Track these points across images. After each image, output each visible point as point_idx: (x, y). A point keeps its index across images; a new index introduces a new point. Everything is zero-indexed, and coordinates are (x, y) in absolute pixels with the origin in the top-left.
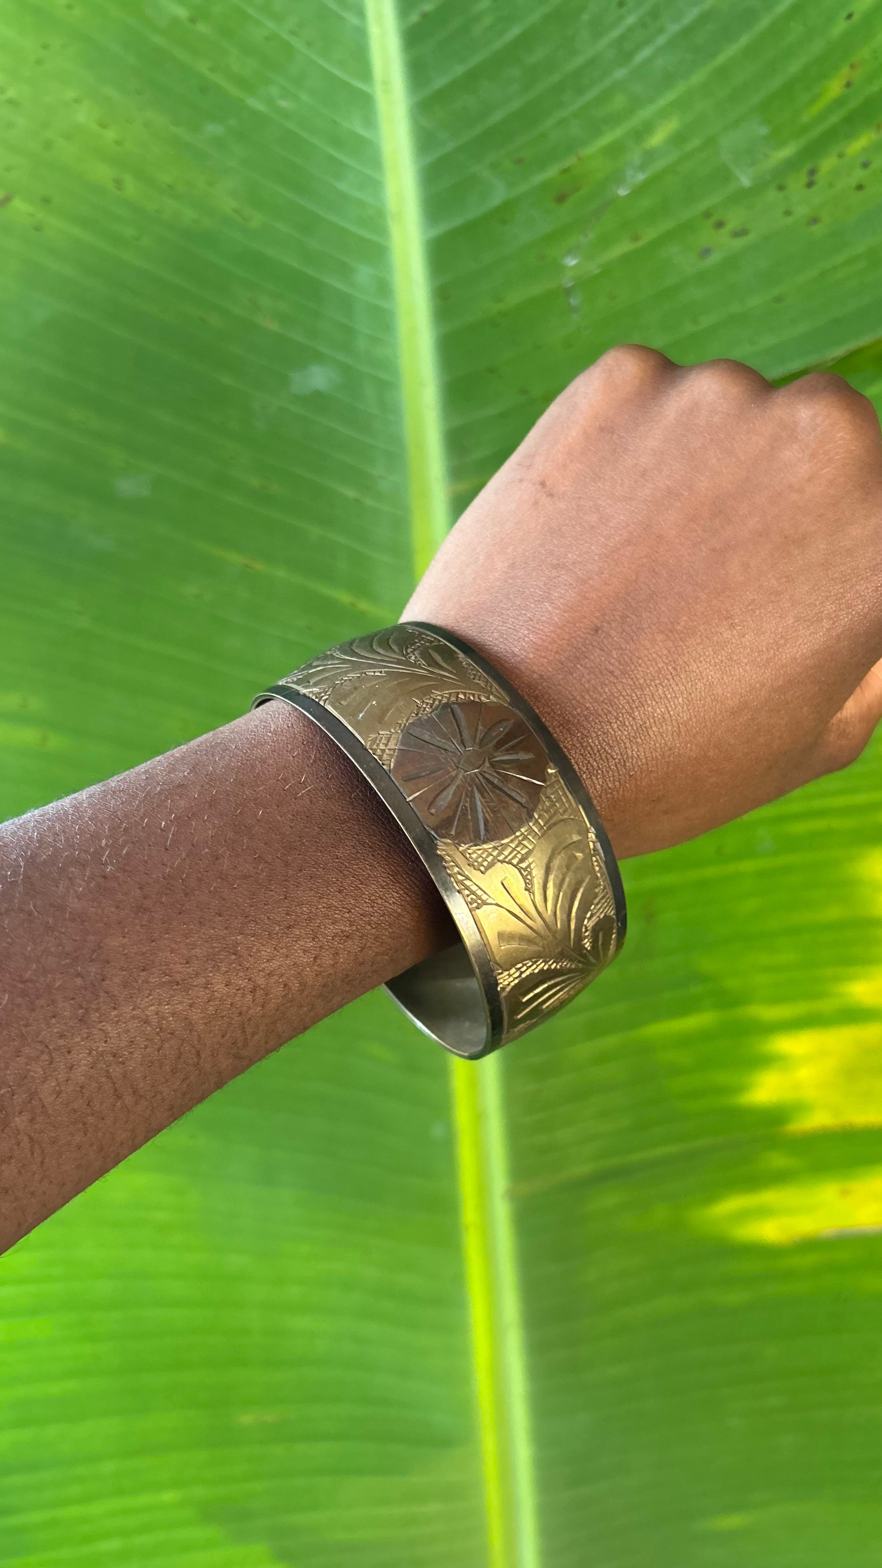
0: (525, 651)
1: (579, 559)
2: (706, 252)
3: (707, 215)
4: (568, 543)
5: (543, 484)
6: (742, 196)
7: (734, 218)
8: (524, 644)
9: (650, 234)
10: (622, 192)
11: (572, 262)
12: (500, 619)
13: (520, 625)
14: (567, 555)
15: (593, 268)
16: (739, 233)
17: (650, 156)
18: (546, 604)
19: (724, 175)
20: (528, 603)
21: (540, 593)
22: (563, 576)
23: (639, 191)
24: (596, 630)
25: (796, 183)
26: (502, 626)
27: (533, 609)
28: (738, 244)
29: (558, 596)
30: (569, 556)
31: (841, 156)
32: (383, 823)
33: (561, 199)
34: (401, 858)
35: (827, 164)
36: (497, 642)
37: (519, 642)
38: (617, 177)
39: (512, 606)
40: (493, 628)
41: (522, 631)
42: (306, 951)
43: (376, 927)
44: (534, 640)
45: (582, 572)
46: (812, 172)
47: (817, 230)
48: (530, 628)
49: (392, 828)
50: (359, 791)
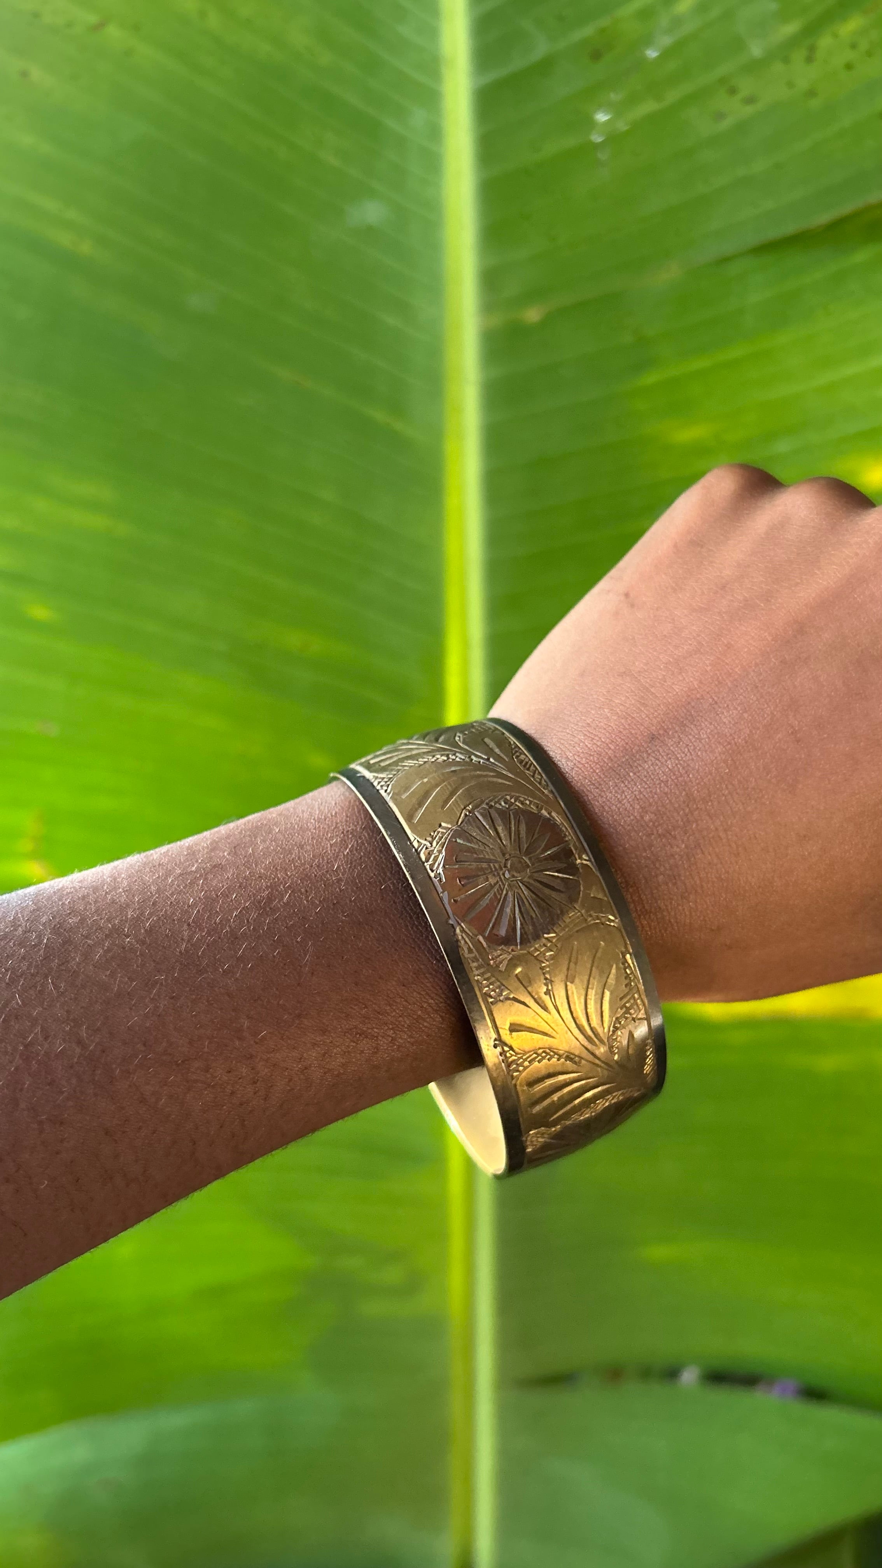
0: (579, 756)
1: (645, 668)
2: (720, 116)
3: (722, 81)
4: (638, 651)
5: (627, 595)
6: (754, 67)
7: (746, 86)
8: (578, 749)
9: (673, 96)
10: (652, 54)
11: (602, 117)
12: (561, 725)
13: (577, 731)
14: (634, 663)
15: (622, 126)
16: (750, 100)
17: (677, 22)
18: (605, 710)
19: (738, 44)
20: (589, 709)
21: (603, 700)
22: (627, 684)
23: (666, 54)
24: (653, 738)
25: (798, 56)
26: (562, 732)
27: (593, 715)
28: (749, 110)
29: (618, 703)
30: (637, 664)
31: (835, 36)
32: (411, 918)
33: (596, 56)
34: (426, 955)
35: (825, 42)
36: (554, 747)
37: (574, 747)
38: (647, 41)
39: (574, 713)
40: (552, 734)
41: (579, 737)
42: (316, 1044)
43: (393, 1028)
44: (589, 746)
45: (645, 680)
46: (812, 49)
47: (815, 103)
48: (587, 733)
49: (420, 923)
50: (391, 883)
